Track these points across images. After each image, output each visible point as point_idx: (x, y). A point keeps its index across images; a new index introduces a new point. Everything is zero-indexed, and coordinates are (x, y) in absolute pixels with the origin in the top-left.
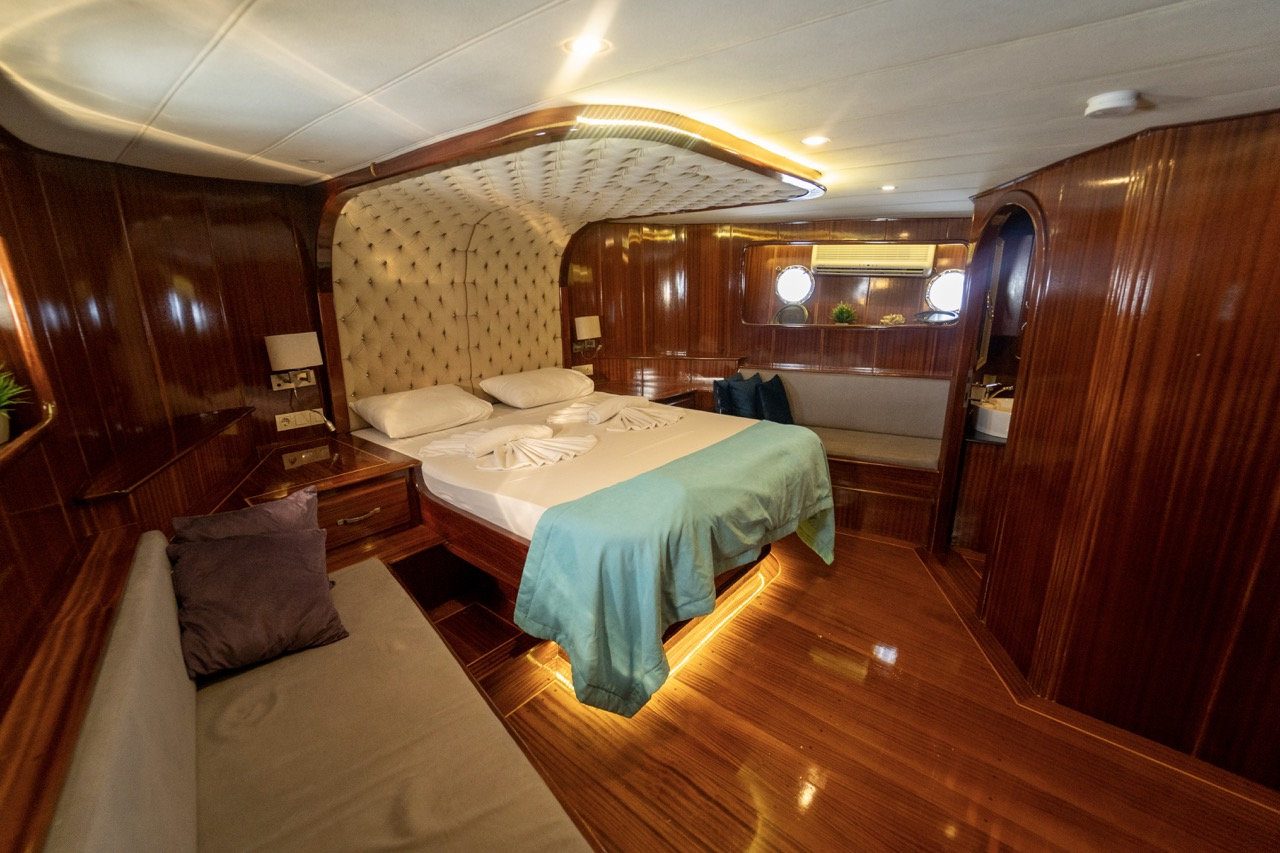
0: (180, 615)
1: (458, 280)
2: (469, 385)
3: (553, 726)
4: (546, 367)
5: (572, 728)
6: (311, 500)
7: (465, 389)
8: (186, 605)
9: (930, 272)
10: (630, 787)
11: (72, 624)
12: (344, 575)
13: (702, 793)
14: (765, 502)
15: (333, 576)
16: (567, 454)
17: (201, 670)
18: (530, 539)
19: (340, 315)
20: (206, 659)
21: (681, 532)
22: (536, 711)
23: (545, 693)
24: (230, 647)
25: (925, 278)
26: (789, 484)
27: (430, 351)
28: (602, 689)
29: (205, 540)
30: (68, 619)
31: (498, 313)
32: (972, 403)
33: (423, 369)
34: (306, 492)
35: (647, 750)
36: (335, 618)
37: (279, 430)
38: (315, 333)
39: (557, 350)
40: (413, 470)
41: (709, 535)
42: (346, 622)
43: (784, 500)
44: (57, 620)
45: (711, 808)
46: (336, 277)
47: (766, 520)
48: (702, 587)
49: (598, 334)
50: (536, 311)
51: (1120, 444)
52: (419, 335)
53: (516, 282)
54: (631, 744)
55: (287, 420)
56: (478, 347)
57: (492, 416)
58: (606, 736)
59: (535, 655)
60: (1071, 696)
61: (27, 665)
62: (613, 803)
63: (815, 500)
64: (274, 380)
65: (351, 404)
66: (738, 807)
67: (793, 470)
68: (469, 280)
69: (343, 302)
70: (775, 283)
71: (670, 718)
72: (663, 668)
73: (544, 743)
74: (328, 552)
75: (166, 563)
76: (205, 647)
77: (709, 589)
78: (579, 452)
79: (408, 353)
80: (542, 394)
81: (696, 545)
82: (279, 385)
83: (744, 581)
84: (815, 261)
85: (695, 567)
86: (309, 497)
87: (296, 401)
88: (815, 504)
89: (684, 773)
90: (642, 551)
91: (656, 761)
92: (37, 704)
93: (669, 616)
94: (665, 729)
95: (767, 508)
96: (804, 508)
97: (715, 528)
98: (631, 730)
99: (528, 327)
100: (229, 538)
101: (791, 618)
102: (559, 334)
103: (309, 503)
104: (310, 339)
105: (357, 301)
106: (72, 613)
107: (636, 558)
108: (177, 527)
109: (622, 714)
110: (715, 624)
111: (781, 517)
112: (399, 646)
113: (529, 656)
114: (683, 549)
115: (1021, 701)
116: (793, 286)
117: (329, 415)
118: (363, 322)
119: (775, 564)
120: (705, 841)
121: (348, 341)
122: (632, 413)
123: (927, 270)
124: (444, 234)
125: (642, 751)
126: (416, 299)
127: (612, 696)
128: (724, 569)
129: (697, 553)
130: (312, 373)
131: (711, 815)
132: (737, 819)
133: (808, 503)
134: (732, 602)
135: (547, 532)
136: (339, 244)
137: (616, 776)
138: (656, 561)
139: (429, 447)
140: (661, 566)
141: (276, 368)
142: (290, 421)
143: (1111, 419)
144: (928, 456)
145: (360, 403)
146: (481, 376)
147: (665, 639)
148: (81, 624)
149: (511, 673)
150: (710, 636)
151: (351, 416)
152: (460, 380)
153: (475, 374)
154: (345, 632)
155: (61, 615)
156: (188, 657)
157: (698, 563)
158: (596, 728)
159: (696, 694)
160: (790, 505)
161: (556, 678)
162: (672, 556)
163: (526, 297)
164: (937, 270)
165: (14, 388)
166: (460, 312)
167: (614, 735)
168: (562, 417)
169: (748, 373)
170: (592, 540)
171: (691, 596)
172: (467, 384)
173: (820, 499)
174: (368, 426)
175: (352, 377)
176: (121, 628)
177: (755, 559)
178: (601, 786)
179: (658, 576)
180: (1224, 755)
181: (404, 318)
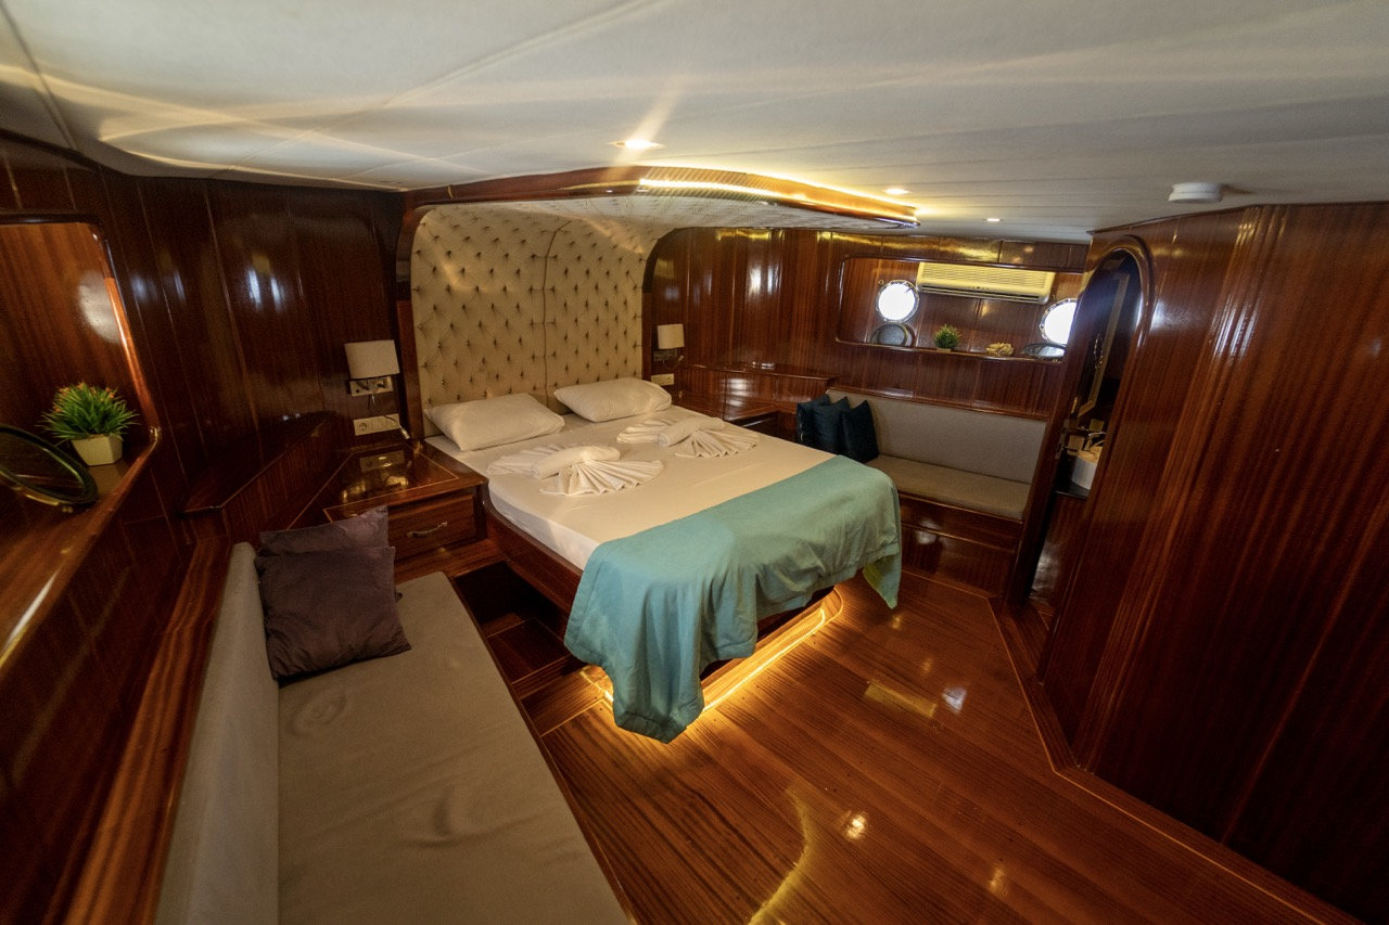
0: (265, 622)
1: (537, 286)
2: (544, 394)
3: (595, 744)
4: (625, 377)
5: (612, 746)
6: (383, 519)
7: (539, 399)
8: (270, 613)
9: (1046, 300)
10: (658, 808)
11: (180, 634)
12: (410, 587)
13: (723, 819)
14: (819, 550)
15: (400, 588)
16: (630, 483)
17: (282, 672)
18: (583, 569)
19: (417, 322)
20: (287, 663)
21: (725, 579)
22: (581, 728)
23: (591, 711)
24: (306, 653)
25: (1041, 306)
26: (848, 531)
27: (506, 359)
28: (641, 715)
29: (288, 553)
30: (177, 629)
31: (576, 321)
32: (1069, 452)
33: (497, 376)
34: (378, 512)
35: (679, 776)
36: (400, 632)
37: (357, 434)
38: (393, 342)
39: (637, 359)
40: (480, 488)
41: (754, 582)
42: (409, 637)
43: (841, 548)
44: (168, 630)
45: (729, 834)
46: (414, 285)
47: (817, 568)
48: (743, 631)
49: (681, 344)
50: (616, 318)
51: (1185, 532)
52: (495, 342)
53: (597, 287)
54: (665, 768)
55: (364, 425)
56: (554, 355)
57: (563, 429)
58: (642, 758)
59: (587, 672)
60: (1111, 771)
61: (148, 671)
62: (641, 820)
63: (878, 546)
64: (353, 386)
65: (425, 411)
66: (755, 837)
67: (854, 518)
68: (548, 286)
69: (421, 310)
70: (877, 297)
71: (705, 747)
72: (697, 705)
73: (585, 759)
74: (396, 562)
75: (254, 573)
76: (286, 652)
77: (750, 634)
78: (641, 479)
79: (484, 361)
80: (617, 408)
81: (740, 592)
82: (358, 391)
83: (802, 618)
84: (921, 278)
85: (737, 613)
86: (380, 516)
87: (373, 408)
88: (877, 551)
89: (709, 800)
90: (684, 595)
91: (686, 787)
92: (160, 705)
93: (709, 654)
94: (698, 757)
95: (820, 556)
96: (865, 555)
97: (761, 576)
98: (668, 755)
99: (607, 334)
100: (307, 553)
101: (841, 661)
102: (640, 342)
103: (380, 522)
104: (389, 346)
105: (435, 308)
106: (180, 625)
107: (679, 600)
108: (263, 541)
109: (660, 740)
110: (764, 660)
111: (837, 563)
112: (455, 664)
113: (582, 673)
114: (726, 594)
115: (1058, 770)
116: (896, 302)
117: (405, 422)
118: (439, 329)
119: (837, 601)
120: (719, 863)
121: (425, 348)
122: (705, 438)
123: (1044, 298)
124: (524, 241)
125: (673, 775)
126: (493, 306)
127: (650, 722)
128: (770, 612)
129: (739, 601)
130: (389, 380)
131: (727, 840)
132: (752, 848)
133: (870, 549)
134: (788, 637)
135: (598, 566)
136: (418, 252)
137: (647, 796)
138: (698, 605)
139: (498, 463)
140: (703, 610)
141: (356, 375)
142: (365, 426)
143: (1181, 504)
144: (1013, 504)
145: (435, 410)
146: (556, 385)
147: (703, 677)
148: (187, 635)
149: (561, 689)
150: (760, 669)
151: (426, 422)
152: (535, 388)
153: (551, 382)
154: (408, 645)
155: (170, 625)
156: (273, 660)
157: (738, 609)
158: (634, 749)
159: (734, 727)
160: (847, 552)
161: (604, 698)
162: (715, 601)
163: (607, 304)
164: (1054, 299)
165: (126, 412)
166: (537, 319)
167: (650, 757)
168: (632, 435)
169: (835, 395)
170: (640, 578)
171: (731, 639)
172: (542, 393)
173: (884, 545)
174: (440, 434)
175: (428, 384)
176: (219, 639)
177: (804, 605)
178: (632, 804)
179: (699, 617)
180: (1251, 846)
181: (480, 326)
